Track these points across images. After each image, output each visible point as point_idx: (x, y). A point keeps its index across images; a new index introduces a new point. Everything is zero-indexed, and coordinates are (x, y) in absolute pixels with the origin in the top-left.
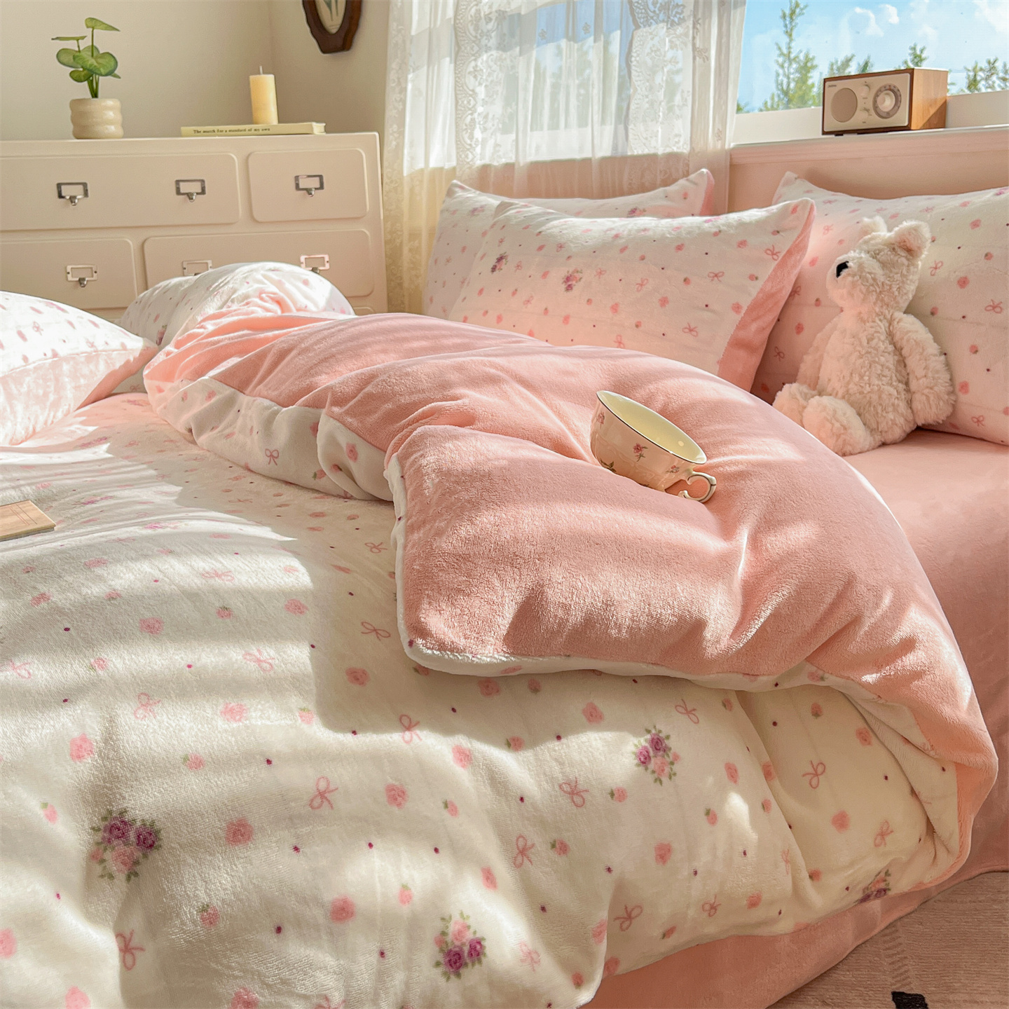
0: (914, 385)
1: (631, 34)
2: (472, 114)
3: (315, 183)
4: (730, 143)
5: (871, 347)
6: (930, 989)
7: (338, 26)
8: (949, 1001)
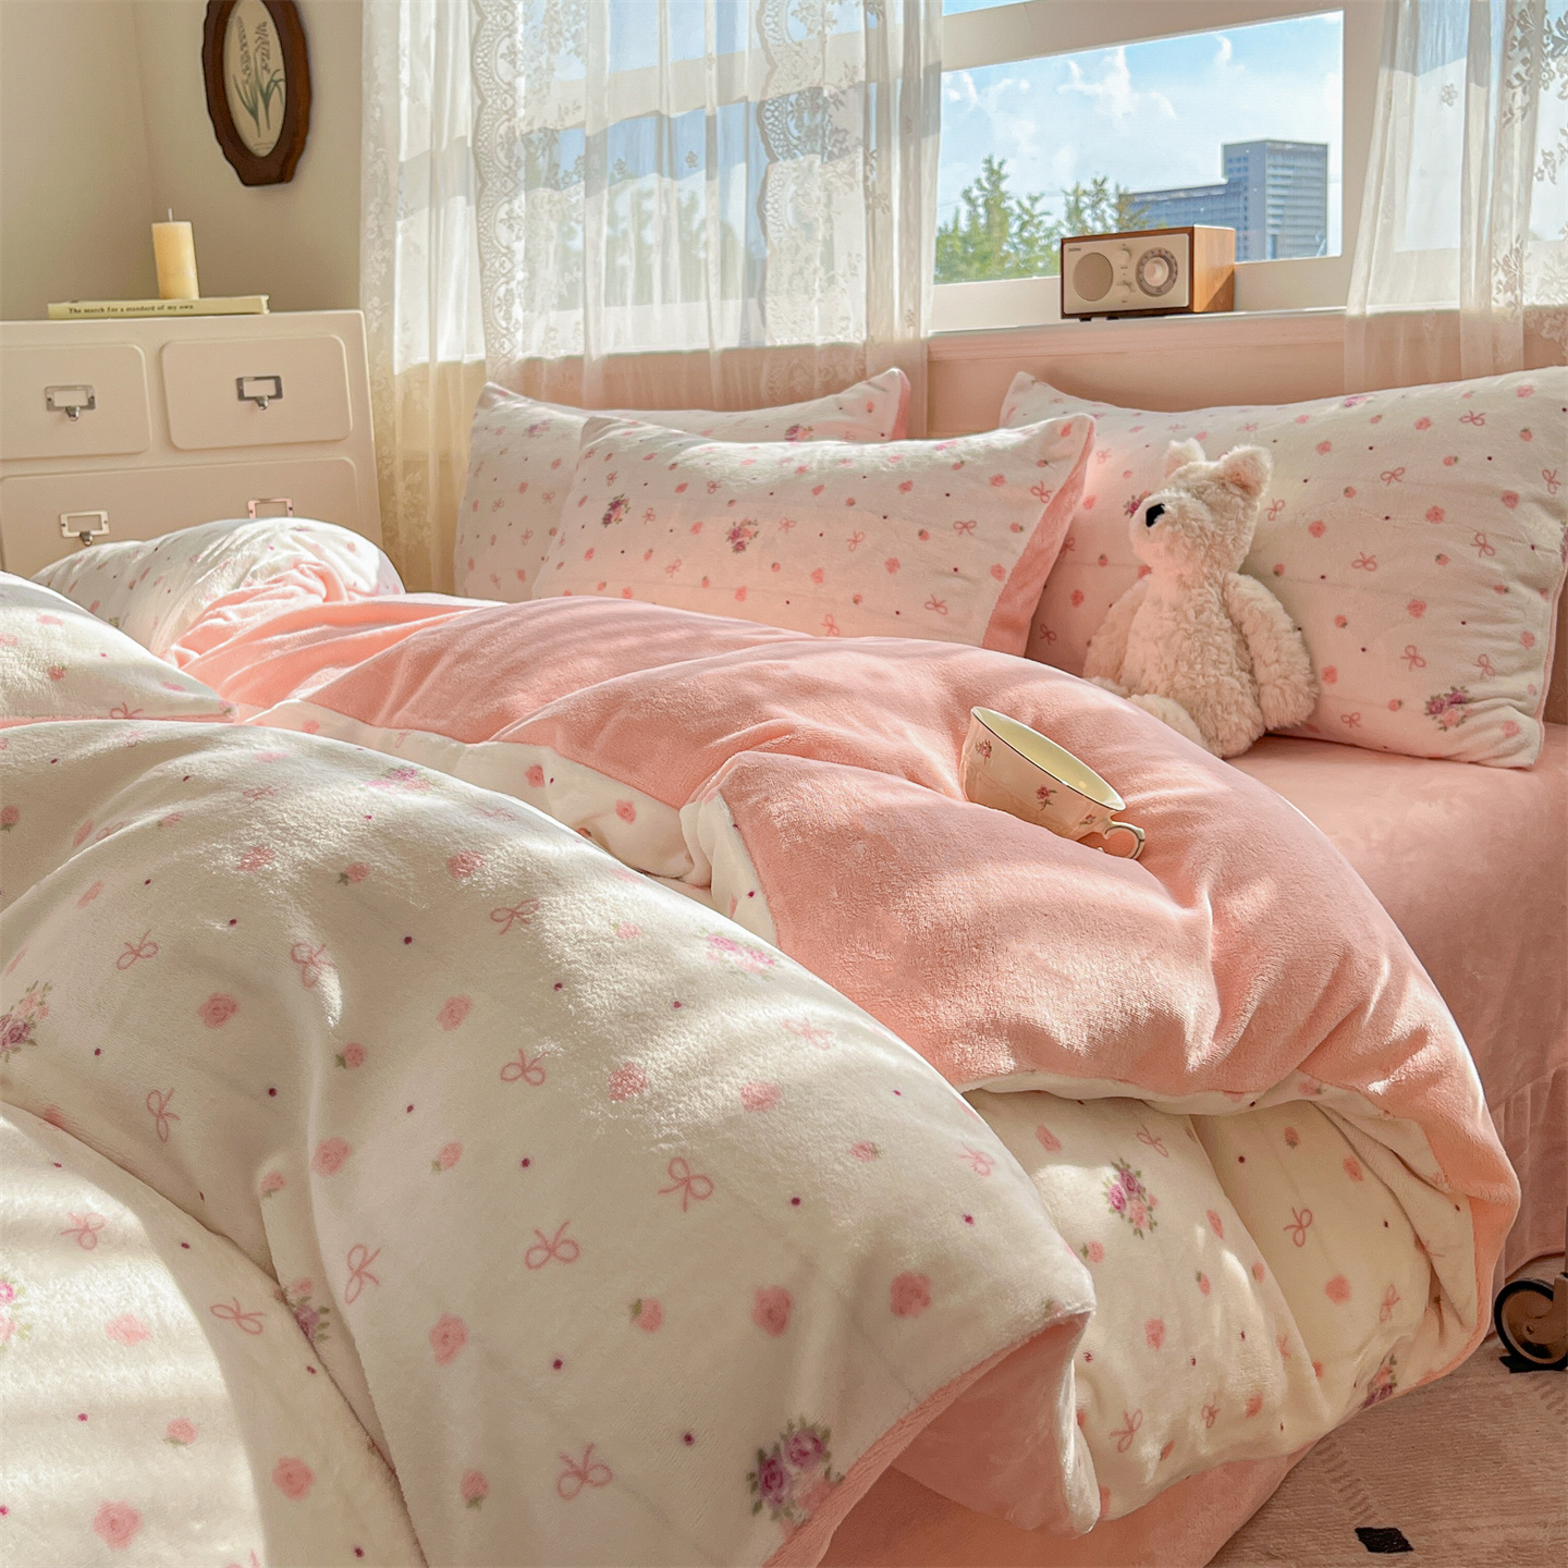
0: (1261, 674)
1: (763, 171)
2: (507, 283)
3: (268, 388)
4: (927, 331)
5: (1201, 623)
6: (1404, 1519)
7: (273, 146)
8: (1435, 1532)
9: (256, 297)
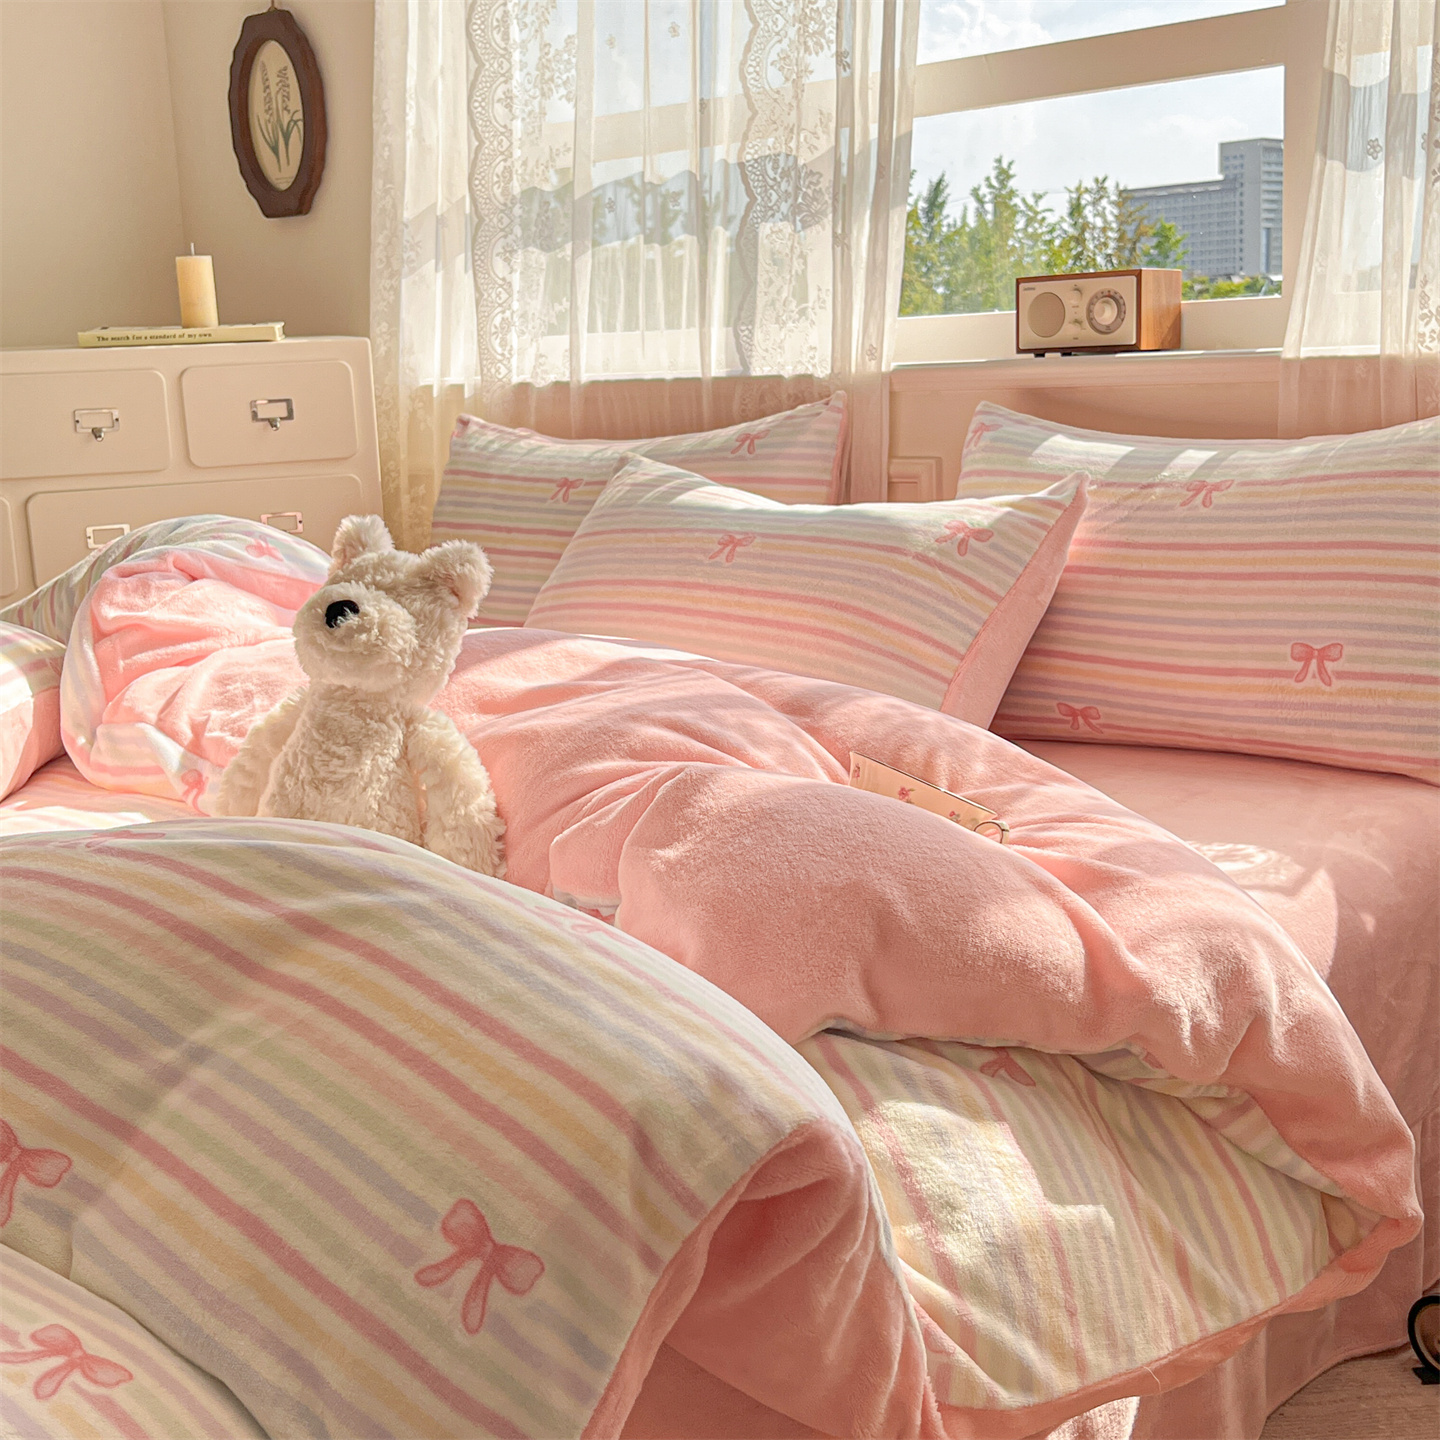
3: (280, 410)
7: (290, 181)
9: (270, 325)
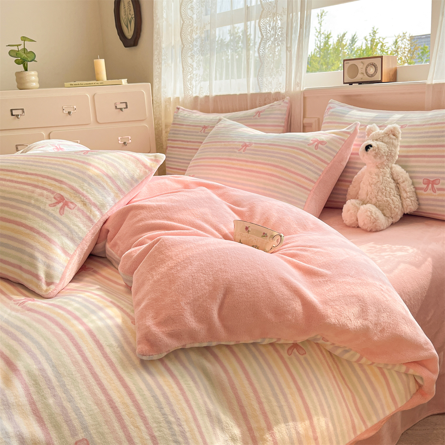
3: (124, 106)
7: (132, 36)
9: (120, 80)
